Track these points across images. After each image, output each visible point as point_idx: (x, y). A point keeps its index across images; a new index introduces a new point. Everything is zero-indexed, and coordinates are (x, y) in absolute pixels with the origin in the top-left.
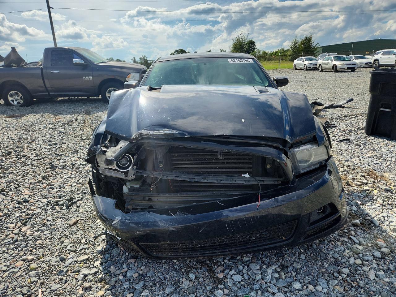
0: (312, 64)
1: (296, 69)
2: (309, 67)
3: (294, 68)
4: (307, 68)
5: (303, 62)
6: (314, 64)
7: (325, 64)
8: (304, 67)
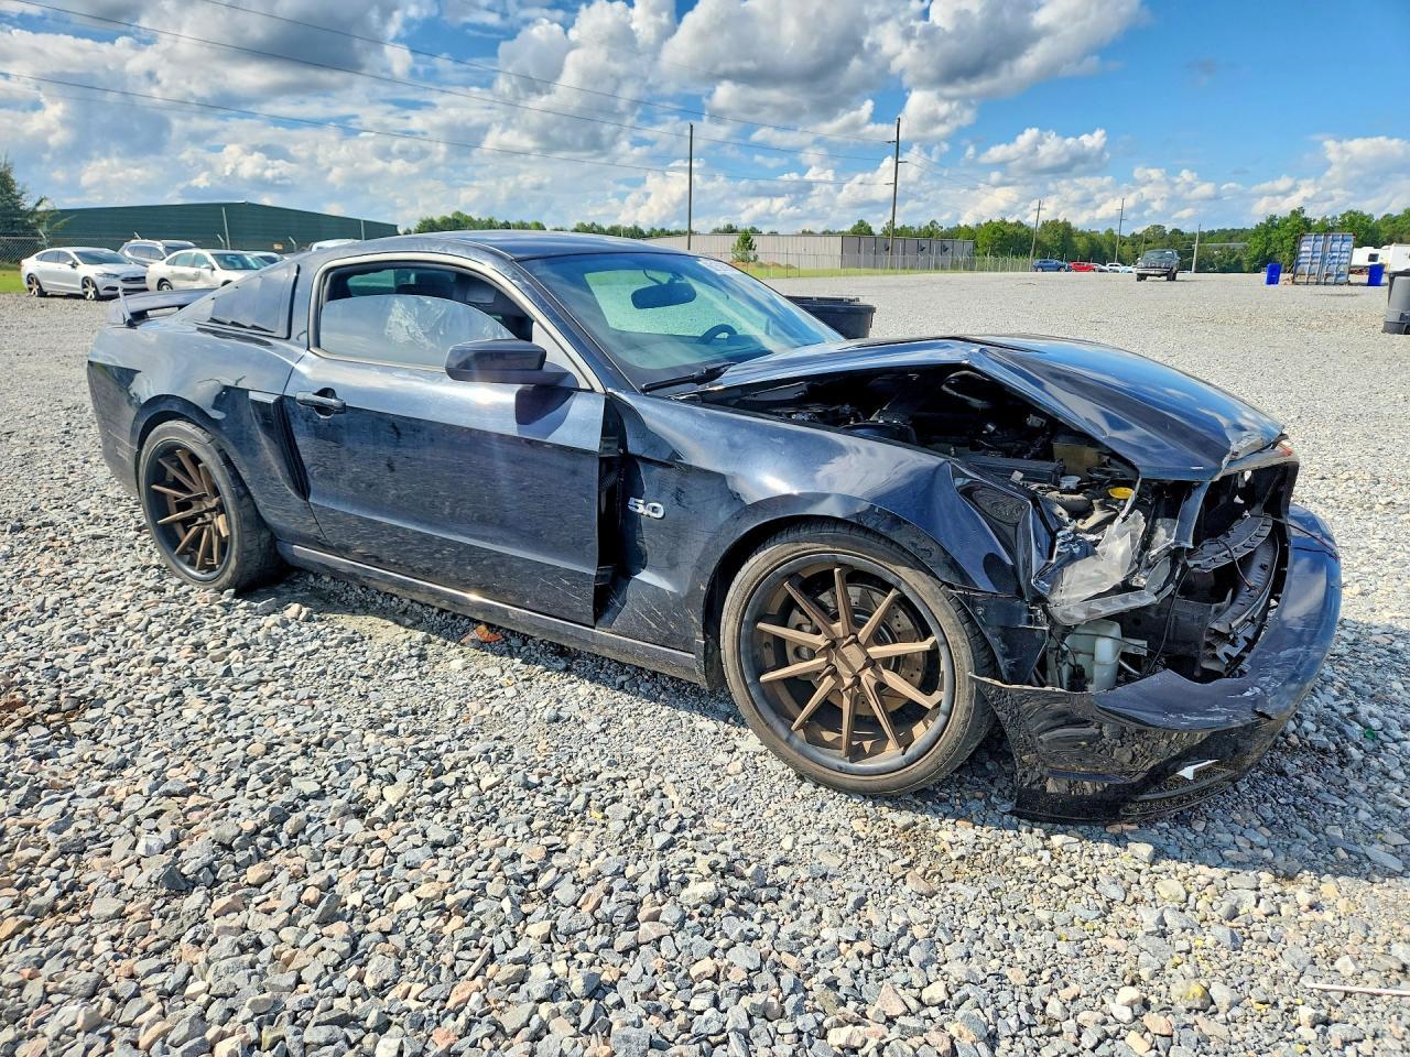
0: (116, 276)
1: (43, 294)
2: (107, 288)
3: (31, 289)
4: (102, 293)
5: (73, 266)
6: (124, 276)
7: (182, 277)
8: (84, 287)
